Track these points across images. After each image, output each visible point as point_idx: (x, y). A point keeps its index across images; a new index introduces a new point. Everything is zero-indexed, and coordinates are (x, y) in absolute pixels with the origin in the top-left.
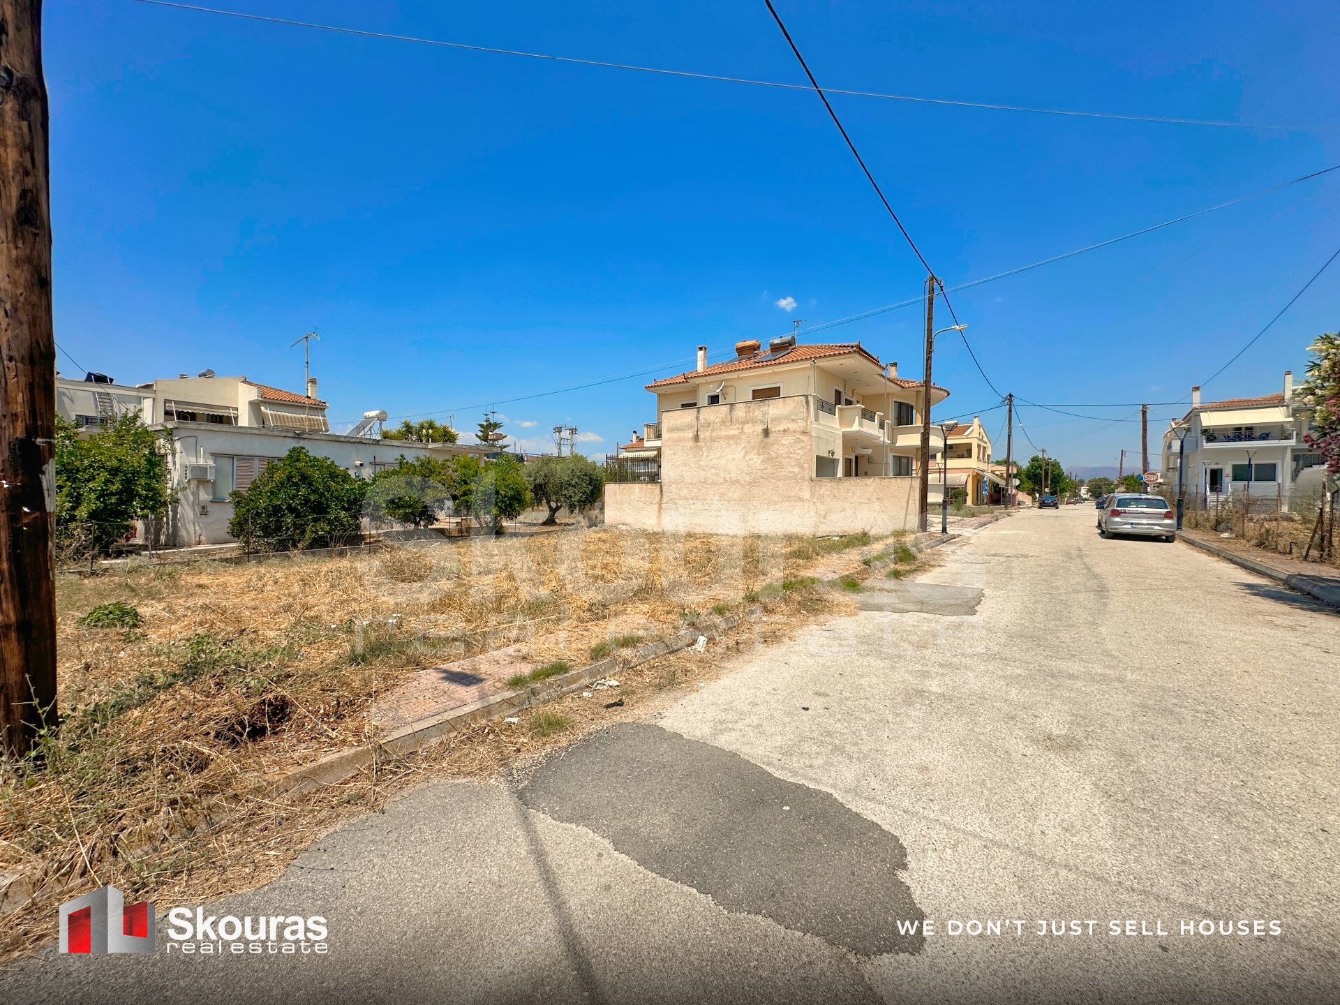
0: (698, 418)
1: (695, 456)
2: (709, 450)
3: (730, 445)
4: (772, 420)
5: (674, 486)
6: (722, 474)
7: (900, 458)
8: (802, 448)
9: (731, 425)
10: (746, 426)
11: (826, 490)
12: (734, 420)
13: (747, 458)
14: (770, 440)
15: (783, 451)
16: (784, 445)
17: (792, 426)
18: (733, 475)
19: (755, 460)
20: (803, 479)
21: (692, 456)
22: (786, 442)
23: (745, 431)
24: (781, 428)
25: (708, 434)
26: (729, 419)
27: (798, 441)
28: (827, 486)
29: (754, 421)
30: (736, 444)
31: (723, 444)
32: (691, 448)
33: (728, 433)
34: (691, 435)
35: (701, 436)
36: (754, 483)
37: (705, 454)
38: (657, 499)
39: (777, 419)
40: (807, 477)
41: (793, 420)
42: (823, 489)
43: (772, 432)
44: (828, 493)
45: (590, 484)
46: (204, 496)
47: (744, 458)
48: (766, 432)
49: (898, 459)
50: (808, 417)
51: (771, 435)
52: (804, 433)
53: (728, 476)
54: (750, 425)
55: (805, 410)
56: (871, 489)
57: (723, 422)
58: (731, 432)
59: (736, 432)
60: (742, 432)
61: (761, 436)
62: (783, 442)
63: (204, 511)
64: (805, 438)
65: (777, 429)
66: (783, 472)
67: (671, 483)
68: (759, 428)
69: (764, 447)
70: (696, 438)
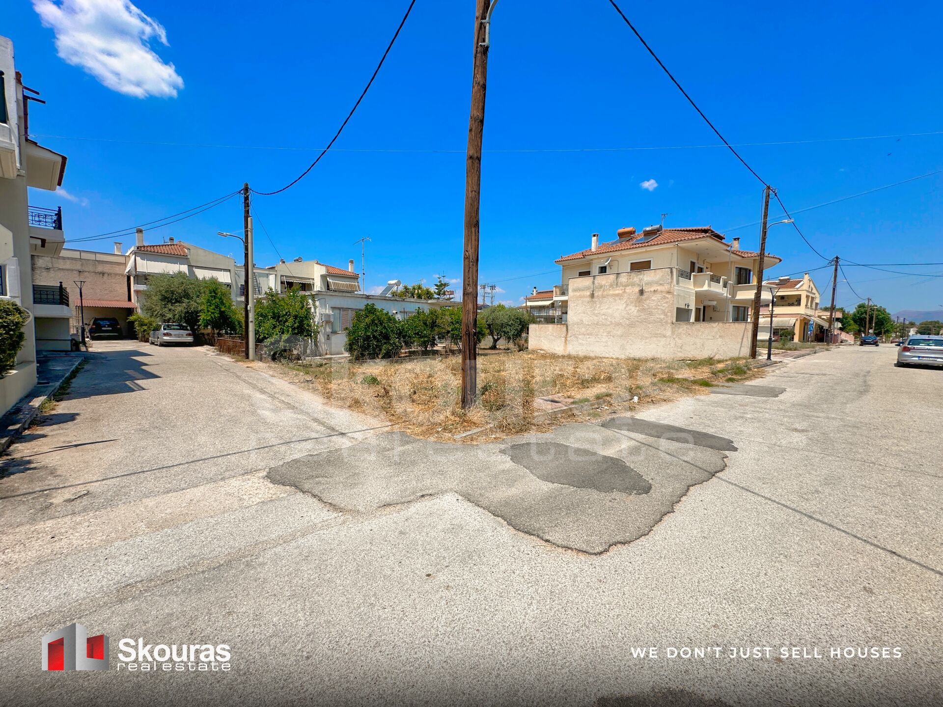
0: (593, 283)
1: (591, 307)
2: (601, 303)
3: (615, 300)
4: (646, 284)
5: (575, 326)
6: (609, 318)
7: (738, 307)
8: (667, 302)
9: (617, 287)
10: (627, 288)
11: (683, 330)
12: (619, 284)
13: (627, 309)
14: (644, 297)
15: (653, 304)
16: (654, 300)
17: (659, 288)
18: (617, 320)
19: (633, 310)
20: (666, 322)
21: (589, 307)
22: (656, 299)
23: (627, 291)
24: (652, 289)
25: (600, 293)
26: (615, 283)
27: (665, 298)
28: (683, 328)
29: (633, 285)
30: (620, 299)
31: (611, 299)
32: (588, 302)
33: (614, 293)
34: (588, 293)
35: (596, 294)
36: (632, 325)
37: (598, 306)
38: (564, 334)
39: (649, 284)
40: (669, 321)
41: (661, 284)
42: (681, 330)
43: (646, 292)
44: (684, 332)
45: (520, 324)
46: (328, 330)
47: (625, 308)
48: (642, 292)
49: (737, 308)
50: (672, 282)
51: (644, 294)
52: (669, 292)
53: (613, 320)
54: (630, 287)
55: (669, 277)
56: (716, 330)
57: (611, 286)
58: (617, 292)
59: (620, 292)
60: (625, 292)
61: (638, 294)
62: (653, 298)
63: (328, 338)
64: (669, 296)
65: (649, 290)
66: (652, 318)
67: (574, 324)
68: (637, 289)
69: (640, 302)
70: (592, 296)
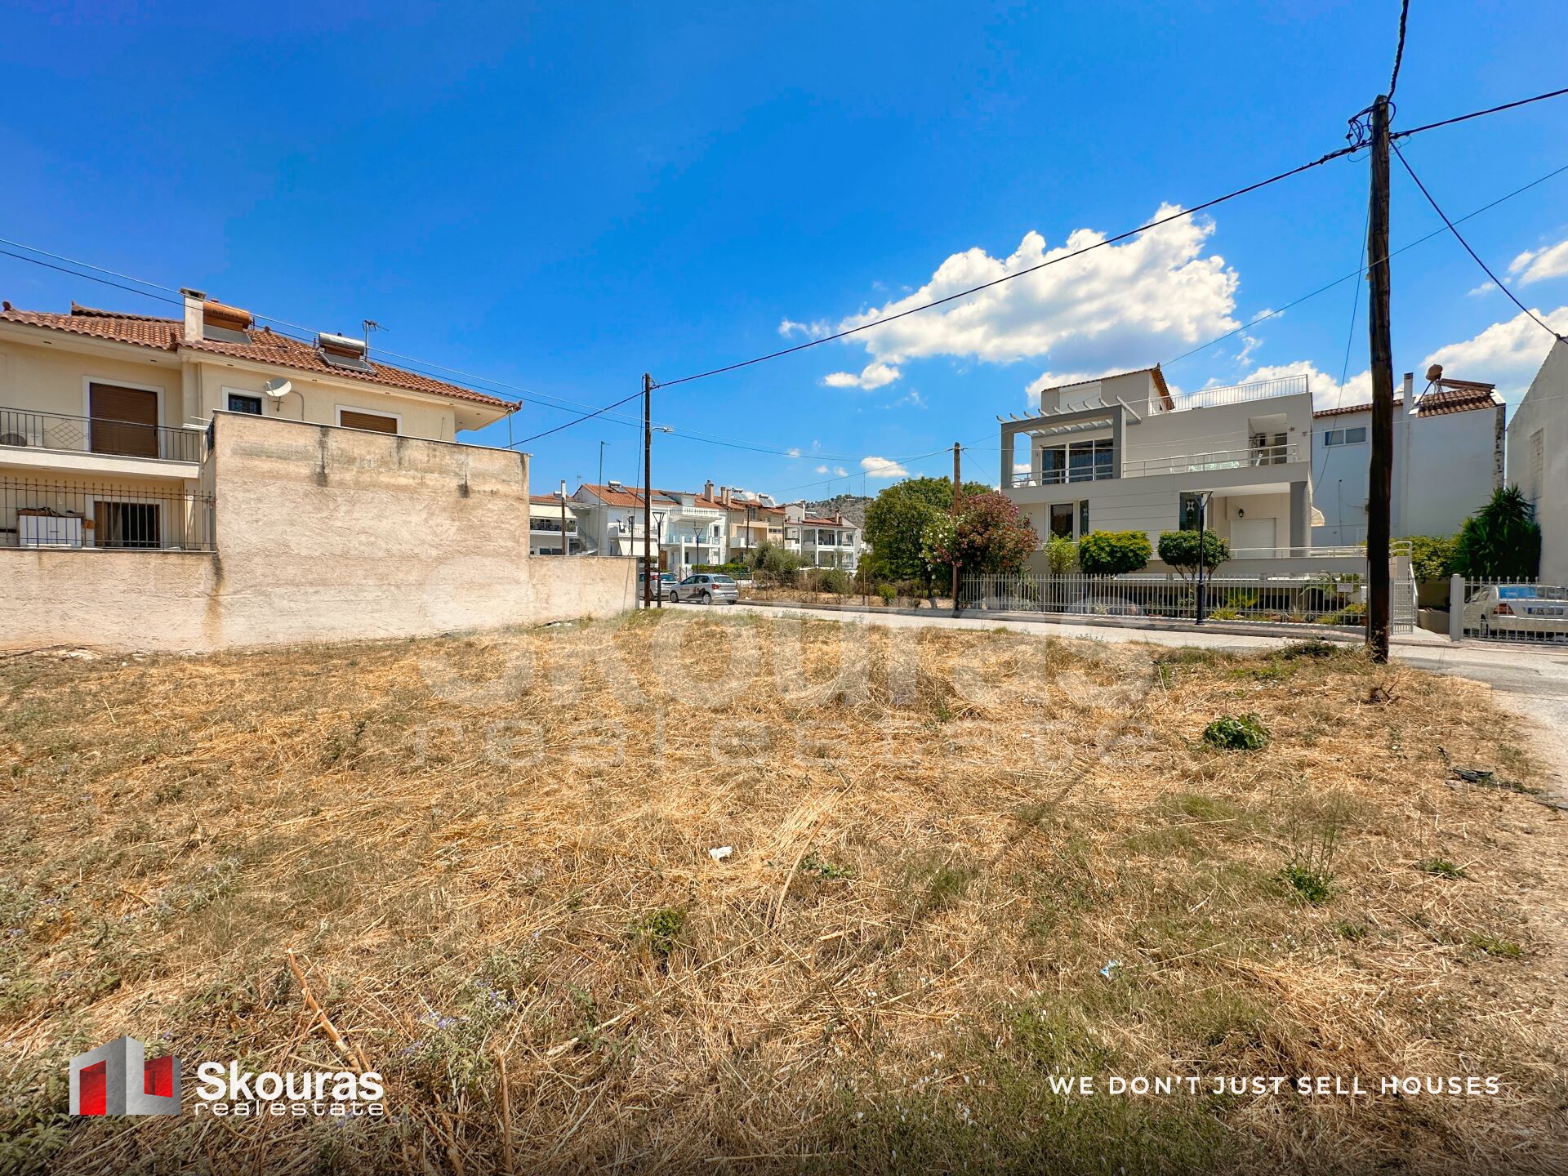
0: (322, 445)
1: (319, 510)
2: (352, 502)
3: (397, 500)
4: (474, 475)
5: (256, 560)
6: (381, 542)
8: (517, 517)
9: (400, 468)
10: (429, 476)
11: (550, 570)
12: (405, 463)
13: (432, 523)
14: (470, 501)
15: (490, 519)
16: (491, 511)
17: (502, 488)
19: (445, 527)
20: (520, 556)
21: (309, 508)
22: (494, 508)
23: (428, 482)
24: (488, 488)
25: (348, 476)
26: (395, 459)
27: (511, 508)
28: (552, 564)
29: (443, 471)
30: (411, 498)
31: (384, 496)
32: (306, 495)
33: (393, 481)
34: (305, 471)
35: (334, 476)
36: (445, 559)
37: (345, 508)
38: (204, 586)
39: (480, 475)
40: (524, 554)
41: (503, 481)
42: (545, 569)
43: (474, 492)
44: (553, 574)
47: (426, 520)
48: (465, 491)
50: (523, 481)
51: (471, 495)
52: (520, 499)
53: (395, 548)
54: (436, 475)
55: (520, 471)
56: (595, 568)
57: (383, 462)
58: (402, 481)
59: (411, 482)
60: (423, 484)
61: (457, 494)
62: (489, 506)
64: (520, 506)
65: (482, 488)
66: (489, 546)
67: (248, 556)
68: (453, 483)
69: (461, 510)
70: (322, 479)
